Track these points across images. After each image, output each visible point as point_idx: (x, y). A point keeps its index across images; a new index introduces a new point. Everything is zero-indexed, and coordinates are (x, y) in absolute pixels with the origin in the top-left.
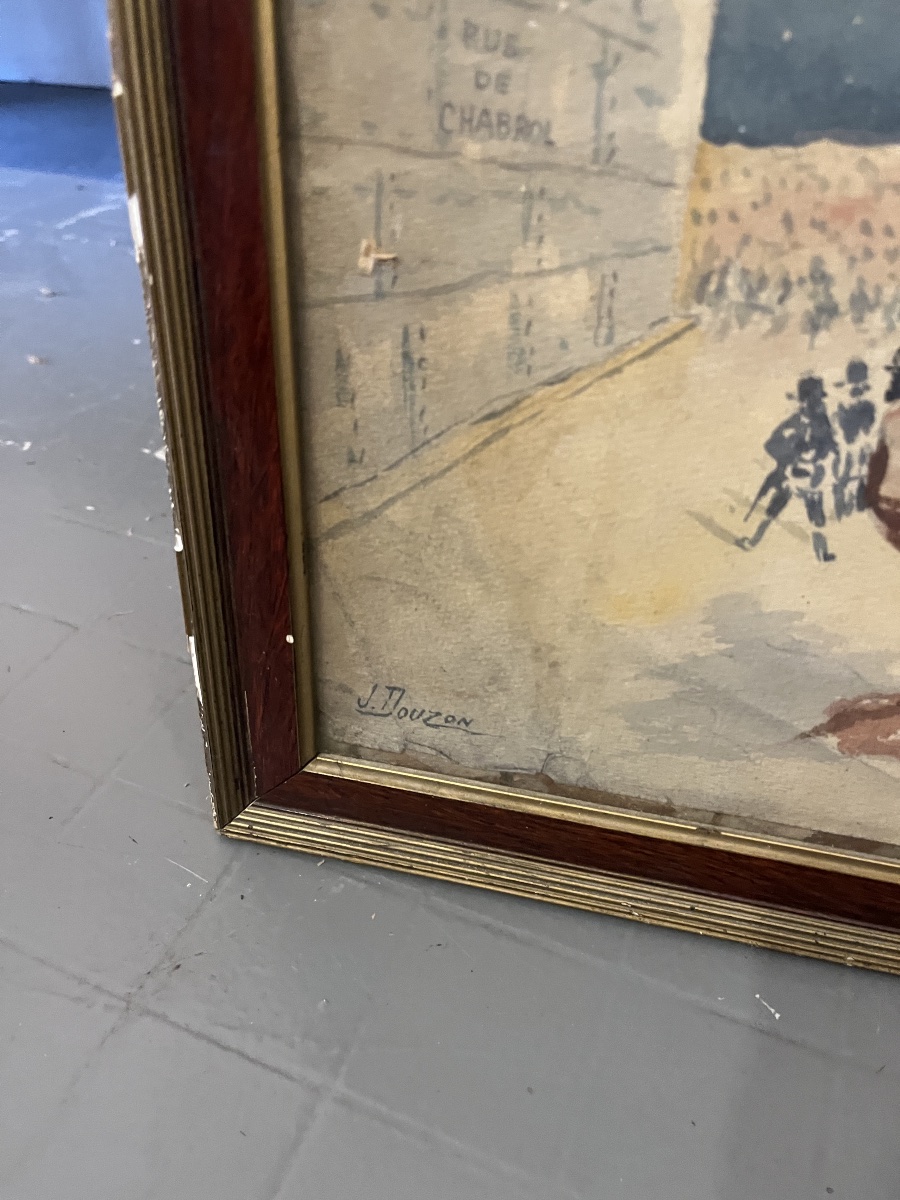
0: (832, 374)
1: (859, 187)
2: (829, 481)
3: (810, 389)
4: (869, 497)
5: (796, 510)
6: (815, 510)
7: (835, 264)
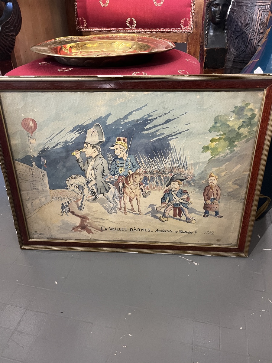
0: (64, 203)
1: (61, 191)
2: (66, 210)
3: (62, 204)
4: (69, 211)
5: (64, 213)
6: (66, 212)
7: (61, 196)
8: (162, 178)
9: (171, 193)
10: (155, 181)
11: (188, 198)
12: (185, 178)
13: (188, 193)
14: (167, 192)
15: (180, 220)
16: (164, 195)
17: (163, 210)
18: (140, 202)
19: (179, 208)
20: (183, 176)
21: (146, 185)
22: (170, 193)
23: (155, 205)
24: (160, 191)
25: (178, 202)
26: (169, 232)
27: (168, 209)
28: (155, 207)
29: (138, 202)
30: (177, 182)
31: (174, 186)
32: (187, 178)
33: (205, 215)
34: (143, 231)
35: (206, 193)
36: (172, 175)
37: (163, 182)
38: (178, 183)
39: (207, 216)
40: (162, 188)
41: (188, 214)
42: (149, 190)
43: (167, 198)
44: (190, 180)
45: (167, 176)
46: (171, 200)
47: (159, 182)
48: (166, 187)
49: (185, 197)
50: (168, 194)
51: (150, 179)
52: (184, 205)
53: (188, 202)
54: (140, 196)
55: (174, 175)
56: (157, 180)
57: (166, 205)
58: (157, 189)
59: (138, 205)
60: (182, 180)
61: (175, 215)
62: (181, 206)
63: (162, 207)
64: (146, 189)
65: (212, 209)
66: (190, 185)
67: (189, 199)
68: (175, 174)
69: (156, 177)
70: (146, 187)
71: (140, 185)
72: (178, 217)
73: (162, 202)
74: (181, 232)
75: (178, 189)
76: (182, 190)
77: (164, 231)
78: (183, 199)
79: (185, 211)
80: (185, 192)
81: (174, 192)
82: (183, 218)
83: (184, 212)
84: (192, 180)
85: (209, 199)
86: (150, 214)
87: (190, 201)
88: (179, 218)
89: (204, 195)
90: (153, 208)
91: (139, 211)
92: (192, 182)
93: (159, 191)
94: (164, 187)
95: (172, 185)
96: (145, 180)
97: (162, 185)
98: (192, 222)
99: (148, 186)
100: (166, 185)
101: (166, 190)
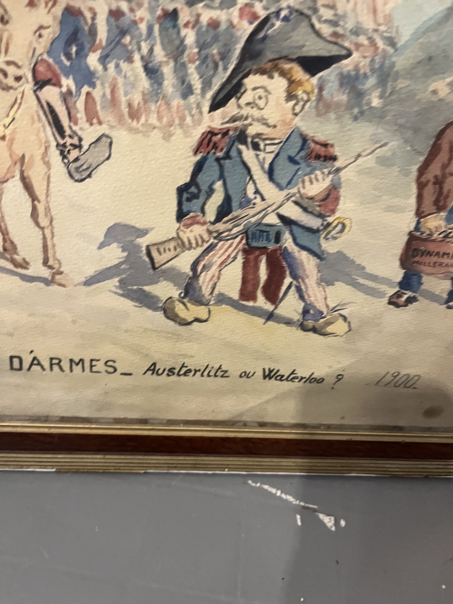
8: (190, 37)
9: (240, 153)
10: (137, 57)
11: (331, 197)
12: (334, 51)
13: (338, 164)
14: (215, 146)
15: (270, 316)
16: (199, 167)
17: (184, 262)
18: (48, 209)
19: (275, 251)
20: (326, 30)
21: (79, 87)
22: (233, 153)
23: (143, 233)
24: (171, 135)
25: (272, 219)
26: (212, 374)
27: (216, 258)
28: (144, 242)
29: (41, 208)
30: (283, 74)
31: (261, 103)
32: (349, 55)
33: (398, 295)
34: (77, 369)
35: (435, 169)
36: (255, 16)
37: (192, 69)
38: (291, 82)
39: (410, 300)
40: (183, 119)
41: (315, 285)
42: (104, 129)
43: (211, 191)
44: (364, 64)
45: (223, 26)
46: (235, 204)
47: (168, 70)
48: (214, 107)
49: (316, 187)
50: (218, 160)
51: (102, 34)
52: (305, 239)
53: (330, 219)
54: (48, 164)
55: (267, 19)
56: (151, 51)
57: (206, 236)
58: (153, 120)
59: (37, 224)
60: (314, 65)
61: (247, 292)
62: (288, 242)
63: (183, 245)
64: (81, 115)
65: (441, 264)
66: (359, 105)
67: (337, 199)
68: (277, 13)
69: (143, 27)
70: (80, 104)
71: (40, 84)
72: (261, 301)
73: (181, 215)
74: (269, 375)
75: (280, 134)
76: (305, 139)
77: (190, 371)
78: (305, 203)
79: (300, 273)
80: (318, 157)
81: (256, 147)
82: (290, 306)
83: (295, 276)
84: (373, 70)
85: (439, 209)
86: (115, 281)
87: (337, 215)
88: (269, 307)
89: (423, 179)
90: (130, 249)
91: (51, 263)
92: (372, 81)
93: (167, 137)
94: (199, 106)
95: (247, 97)
96: (69, 43)
97: (187, 91)
98: (329, 329)
99: (97, 93)
100: (210, 95)
101: (211, 133)
